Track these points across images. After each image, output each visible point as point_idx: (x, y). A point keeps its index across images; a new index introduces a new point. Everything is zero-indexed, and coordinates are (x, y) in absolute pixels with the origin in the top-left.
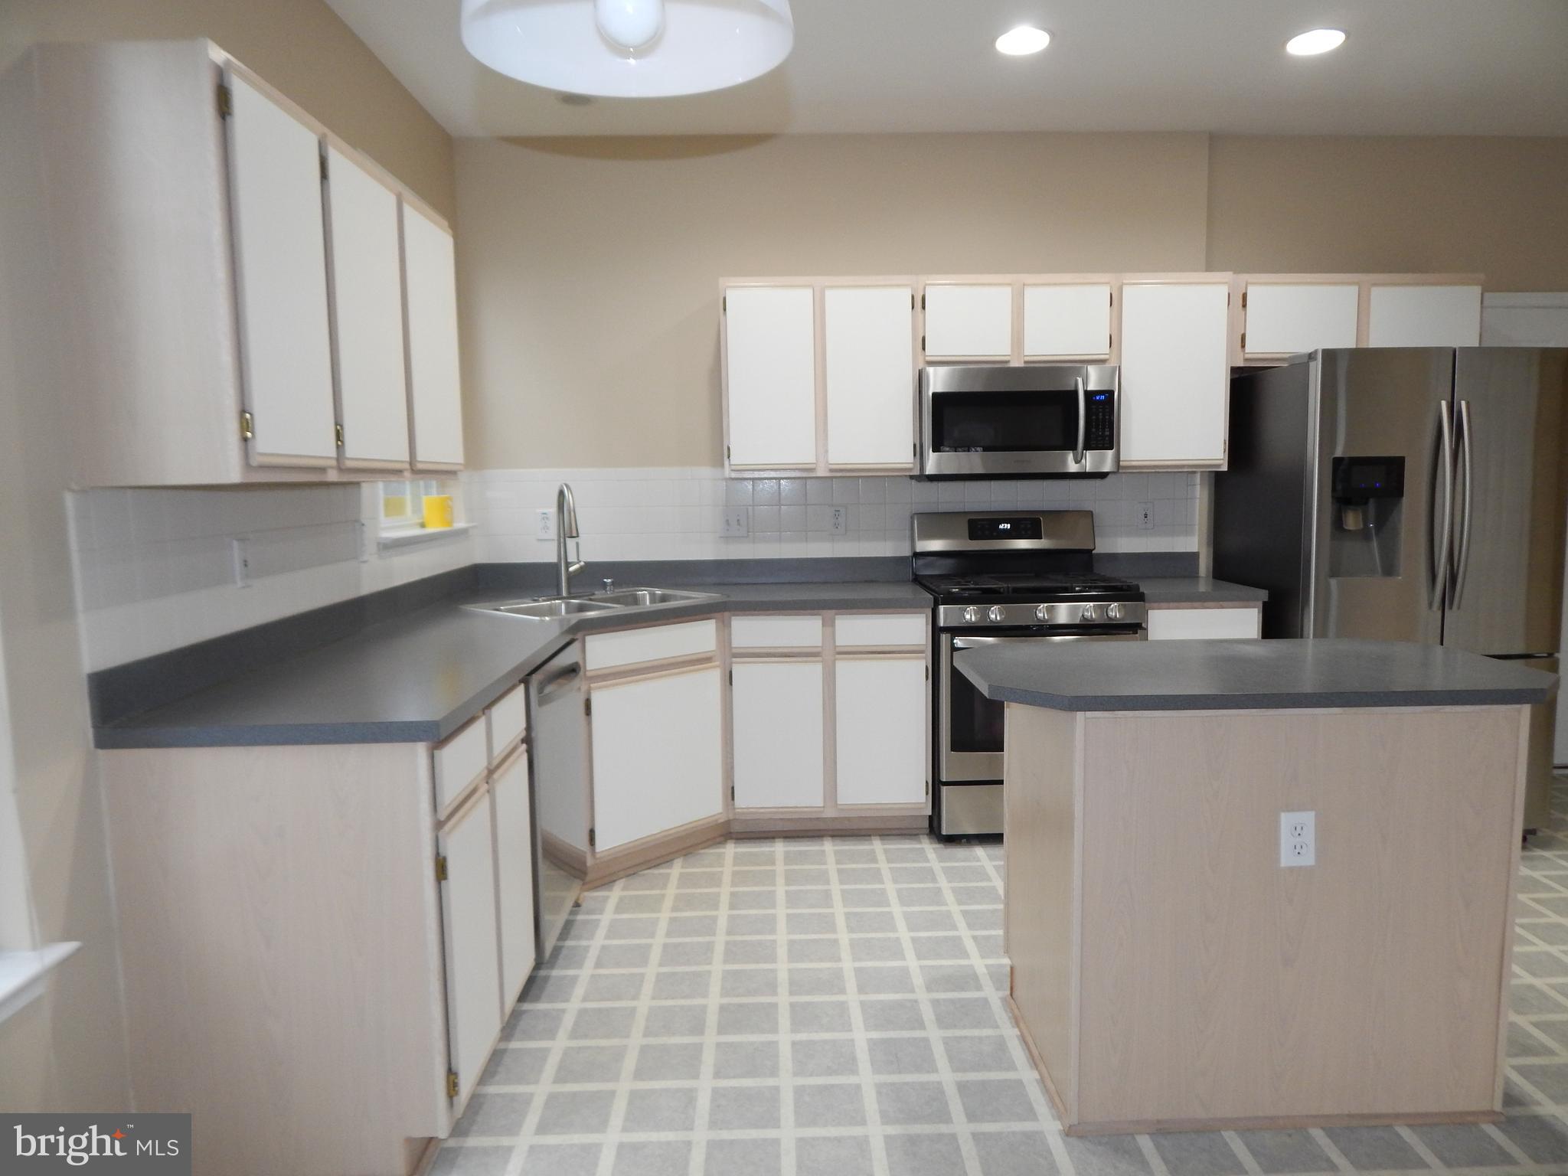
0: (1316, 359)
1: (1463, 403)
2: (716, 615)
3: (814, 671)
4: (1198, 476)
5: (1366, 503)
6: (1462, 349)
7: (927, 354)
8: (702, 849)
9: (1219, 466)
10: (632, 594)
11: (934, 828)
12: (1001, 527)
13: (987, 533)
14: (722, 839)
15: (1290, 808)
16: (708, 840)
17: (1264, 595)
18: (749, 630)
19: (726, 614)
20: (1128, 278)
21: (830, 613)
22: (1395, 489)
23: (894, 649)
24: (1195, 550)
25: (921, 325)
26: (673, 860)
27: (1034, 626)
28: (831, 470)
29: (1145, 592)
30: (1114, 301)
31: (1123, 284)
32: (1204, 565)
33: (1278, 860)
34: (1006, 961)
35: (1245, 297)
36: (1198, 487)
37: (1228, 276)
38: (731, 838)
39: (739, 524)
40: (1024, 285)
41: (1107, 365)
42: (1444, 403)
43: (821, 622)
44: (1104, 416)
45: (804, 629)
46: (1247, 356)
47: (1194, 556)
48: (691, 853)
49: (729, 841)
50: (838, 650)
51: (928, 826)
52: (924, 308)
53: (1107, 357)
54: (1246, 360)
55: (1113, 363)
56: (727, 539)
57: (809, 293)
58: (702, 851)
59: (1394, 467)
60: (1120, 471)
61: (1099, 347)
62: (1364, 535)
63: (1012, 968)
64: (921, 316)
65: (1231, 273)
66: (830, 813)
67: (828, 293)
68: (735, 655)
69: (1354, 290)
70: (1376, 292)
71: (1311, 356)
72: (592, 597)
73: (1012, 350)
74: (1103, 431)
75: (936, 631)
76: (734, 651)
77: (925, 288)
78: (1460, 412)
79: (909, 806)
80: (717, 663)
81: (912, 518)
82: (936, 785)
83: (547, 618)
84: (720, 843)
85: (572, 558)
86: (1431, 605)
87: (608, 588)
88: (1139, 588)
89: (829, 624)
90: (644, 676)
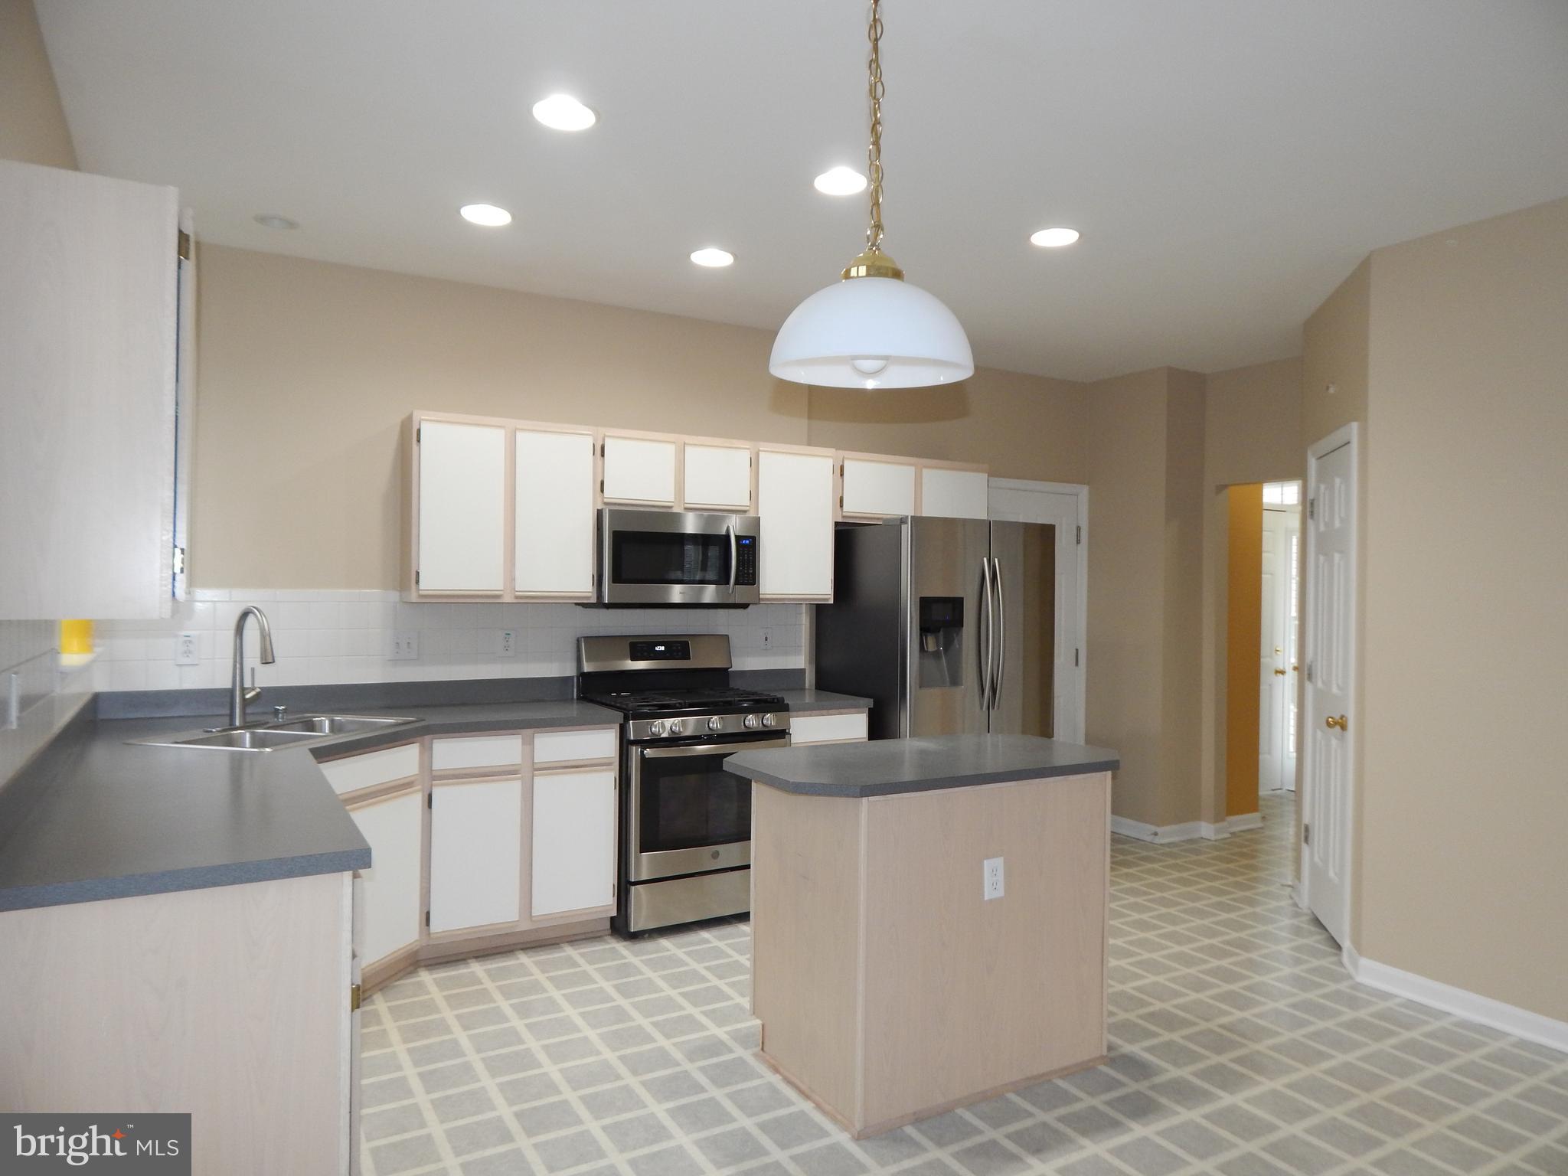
0: (907, 523)
1: (996, 559)
2: (418, 739)
3: (512, 789)
4: (804, 606)
5: (939, 631)
6: (995, 521)
7: (605, 496)
8: (396, 981)
9: (827, 600)
10: (310, 721)
11: (620, 927)
12: (657, 649)
13: (645, 654)
14: (412, 968)
15: (988, 858)
16: (400, 971)
17: (870, 702)
18: (451, 752)
19: (427, 738)
20: (763, 446)
21: (529, 731)
22: (958, 622)
23: (581, 763)
24: (803, 667)
25: (600, 470)
26: (371, 996)
27: (705, 736)
28: (517, 597)
29: (789, 703)
30: (754, 463)
31: (759, 451)
32: (810, 679)
33: (983, 895)
34: (758, 1022)
35: (842, 468)
36: (804, 615)
37: (831, 451)
38: (420, 967)
39: (409, 647)
40: (685, 444)
41: (747, 515)
42: (985, 559)
43: (521, 740)
44: (748, 557)
45: (502, 749)
46: (844, 514)
47: (803, 671)
48: (386, 987)
49: (418, 969)
50: (536, 766)
51: (609, 927)
52: (603, 455)
53: (747, 508)
54: (843, 517)
55: (752, 514)
56: (396, 661)
57: (501, 433)
58: (397, 983)
59: (957, 604)
60: (761, 602)
61: (742, 500)
62: (936, 655)
63: (763, 1026)
64: (600, 462)
65: (834, 450)
66: (525, 926)
67: (520, 435)
68: (435, 778)
69: (912, 469)
70: (925, 471)
71: (903, 520)
72: (268, 725)
73: (675, 498)
74: (748, 570)
75: (624, 744)
76: (434, 773)
77: (604, 440)
78: (994, 566)
79: (599, 909)
80: (419, 787)
81: (578, 641)
82: (624, 886)
83: (268, 750)
84: (411, 973)
85: (247, 684)
86: (982, 708)
87: (280, 715)
88: (784, 701)
89: (529, 743)
90: (358, 804)
